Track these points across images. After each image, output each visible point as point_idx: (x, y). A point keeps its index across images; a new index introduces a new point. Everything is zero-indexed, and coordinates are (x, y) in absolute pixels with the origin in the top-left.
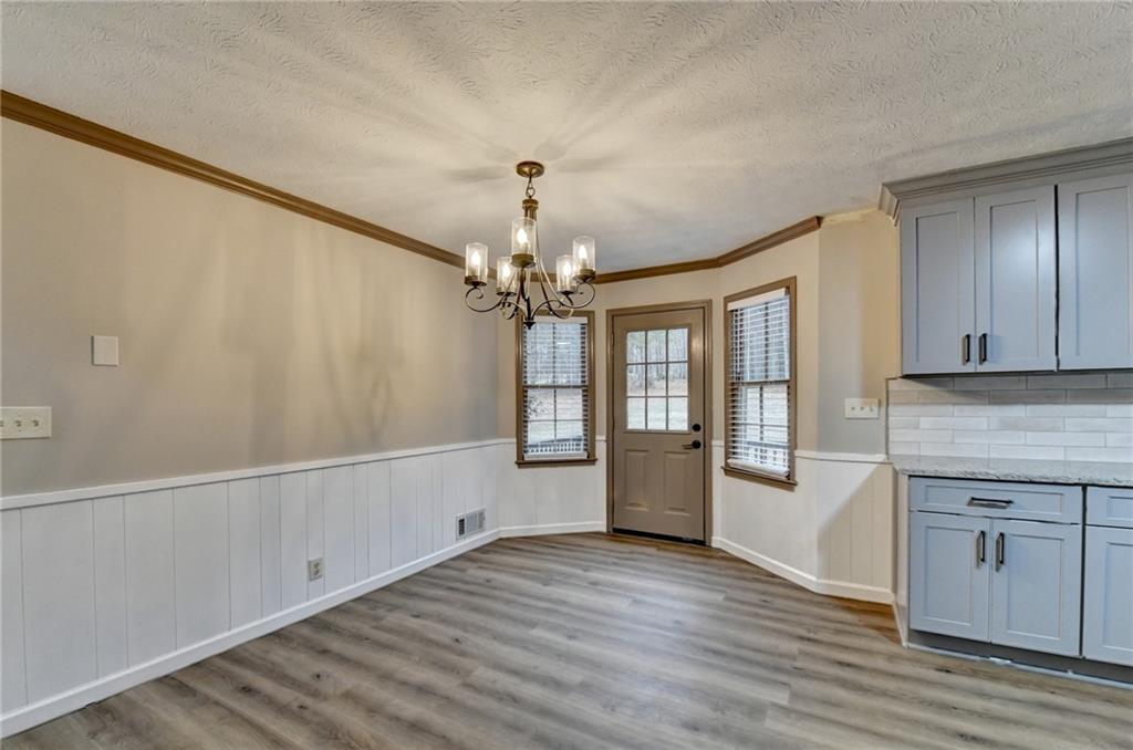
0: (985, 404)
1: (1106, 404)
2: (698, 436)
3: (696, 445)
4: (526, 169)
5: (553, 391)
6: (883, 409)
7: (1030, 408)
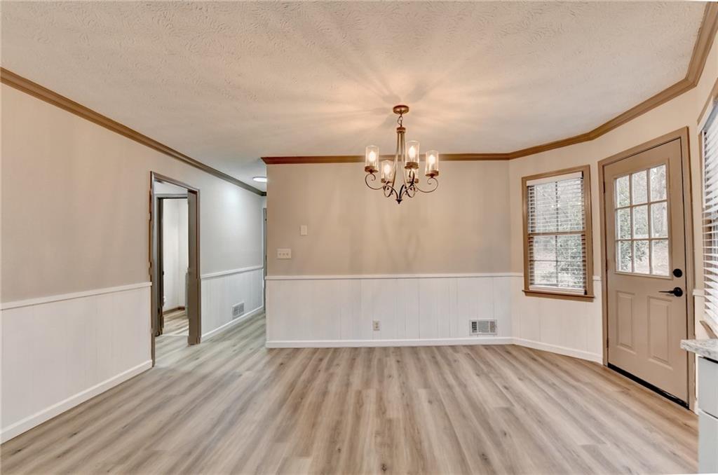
2: (679, 282)
3: (677, 292)
4: (398, 110)
5: (554, 236)
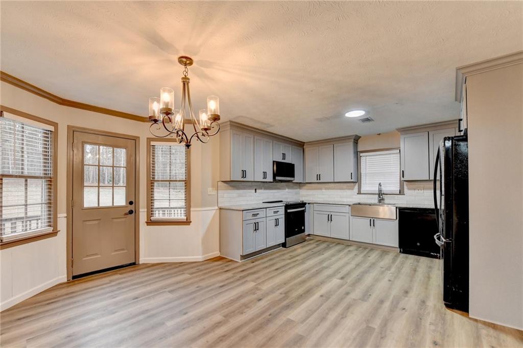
2: (132, 207)
3: (131, 212)
4: (184, 60)
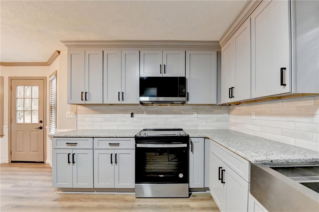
0: (100, 114)
1: (125, 114)
2: (41, 125)
3: (41, 128)
6: (76, 115)
7: (110, 115)
